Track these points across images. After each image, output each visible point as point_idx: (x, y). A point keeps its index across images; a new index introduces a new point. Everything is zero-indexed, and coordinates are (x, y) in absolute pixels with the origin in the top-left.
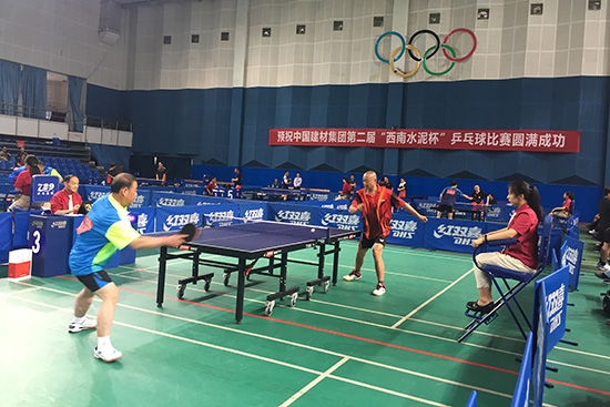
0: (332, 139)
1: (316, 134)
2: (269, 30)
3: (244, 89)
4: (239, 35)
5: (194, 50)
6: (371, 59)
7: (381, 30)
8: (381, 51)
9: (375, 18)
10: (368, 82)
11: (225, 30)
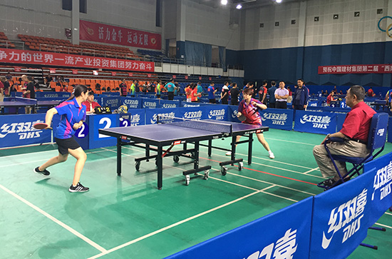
0: (354, 70)
1: (345, 68)
2: (318, 18)
3: (304, 47)
4: (301, 22)
5: (276, 29)
6: (376, 30)
7: (381, 16)
8: (381, 26)
9: (378, 10)
10: (374, 41)
11: (293, 19)
